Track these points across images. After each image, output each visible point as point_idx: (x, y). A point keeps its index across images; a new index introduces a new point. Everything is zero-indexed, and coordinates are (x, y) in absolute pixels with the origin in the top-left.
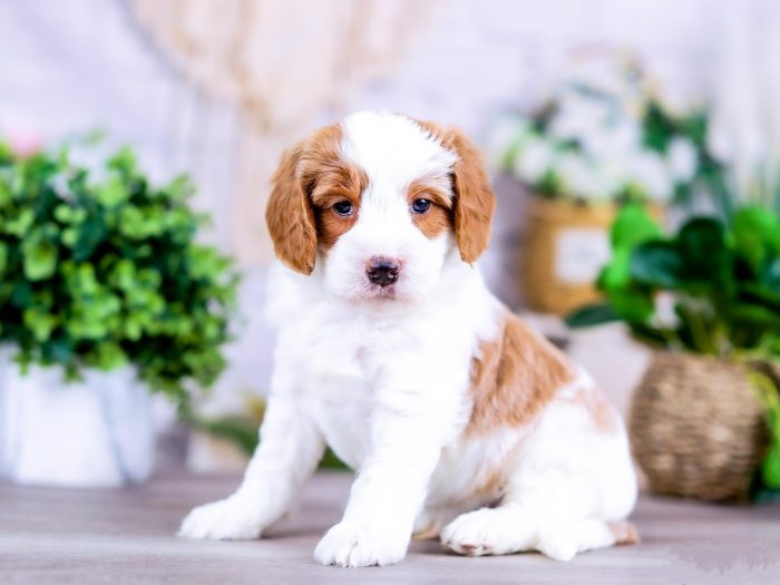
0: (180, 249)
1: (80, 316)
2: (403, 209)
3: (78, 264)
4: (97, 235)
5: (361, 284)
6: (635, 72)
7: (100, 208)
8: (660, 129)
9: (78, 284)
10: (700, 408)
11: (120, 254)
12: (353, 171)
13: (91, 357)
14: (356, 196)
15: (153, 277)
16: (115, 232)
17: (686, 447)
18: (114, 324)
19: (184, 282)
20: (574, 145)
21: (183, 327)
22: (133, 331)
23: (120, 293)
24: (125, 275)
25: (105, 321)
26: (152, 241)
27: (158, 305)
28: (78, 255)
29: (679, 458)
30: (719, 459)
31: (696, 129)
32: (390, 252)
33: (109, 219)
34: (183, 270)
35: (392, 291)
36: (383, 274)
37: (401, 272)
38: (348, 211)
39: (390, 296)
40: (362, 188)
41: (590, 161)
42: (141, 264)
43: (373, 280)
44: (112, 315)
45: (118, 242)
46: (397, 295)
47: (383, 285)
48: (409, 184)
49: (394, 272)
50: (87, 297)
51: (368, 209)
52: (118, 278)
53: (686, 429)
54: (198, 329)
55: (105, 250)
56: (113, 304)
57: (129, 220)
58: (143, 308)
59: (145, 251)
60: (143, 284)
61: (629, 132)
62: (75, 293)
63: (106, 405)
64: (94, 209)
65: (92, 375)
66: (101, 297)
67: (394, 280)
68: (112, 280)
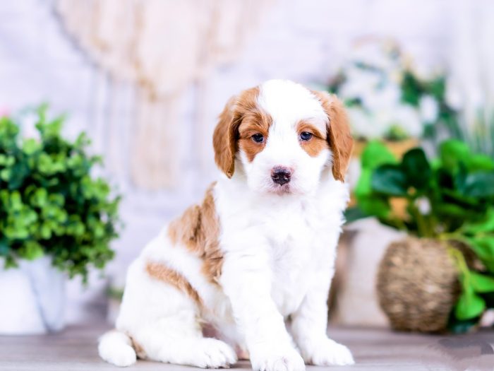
0: (78, 180)
1: (12, 225)
2: (295, 137)
3: (10, 192)
4: (23, 172)
5: (268, 183)
6: (396, 53)
7: (25, 156)
8: (413, 90)
9: (10, 204)
10: (419, 272)
11: (39, 185)
12: (263, 115)
13: (21, 251)
14: (265, 131)
15: (60, 199)
16: (35, 170)
17: (410, 298)
18: (34, 229)
19: (81, 201)
20: (357, 102)
21: (79, 230)
22: (46, 233)
23: (38, 210)
24: (41, 198)
25: (28, 228)
26: (59, 175)
27: (63, 217)
28: (11, 186)
29: (407, 305)
30: (431, 305)
31: (437, 89)
33: (31, 163)
34: (79, 192)
35: (287, 187)
36: (281, 177)
37: (292, 176)
38: (262, 140)
39: (287, 191)
40: (269, 126)
41: (367, 112)
42: (51, 191)
43: (275, 181)
44: (33, 224)
45: (37, 177)
46: (291, 190)
48: (299, 121)
49: (288, 175)
50: (17, 213)
52: (36, 200)
53: (410, 287)
54: (89, 230)
55: (29, 182)
56: (33, 216)
57: (43, 163)
58: (53, 218)
59: (55, 182)
60: (53, 203)
61: (393, 92)
62: (10, 211)
63: (33, 281)
64: (20, 158)
65: (23, 263)
66: (26, 212)
67: (287, 181)
68: (33, 201)
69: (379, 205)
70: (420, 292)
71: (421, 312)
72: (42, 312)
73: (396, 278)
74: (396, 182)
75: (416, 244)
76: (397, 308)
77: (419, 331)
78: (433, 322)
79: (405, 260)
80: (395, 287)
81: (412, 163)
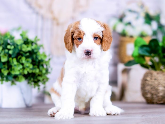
0: (36, 53)
1: (14, 70)
2: (92, 39)
3: (13, 58)
4: (17, 51)
5: (84, 55)
7: (17, 45)
8: (149, 19)
9: (13, 63)
10: (156, 83)
11: (22, 55)
12: (81, 32)
13: (17, 79)
14: (82, 37)
15: (30, 60)
16: (21, 50)
17: (153, 92)
18: (21, 71)
19: (37, 61)
20: (129, 24)
21: (37, 71)
22: (26, 72)
23: (23, 64)
24: (23, 60)
25: (19, 71)
26: (29, 52)
27: (31, 66)
28: (13, 56)
29: (152, 95)
32: (89, 49)
33: (19, 48)
34: (37, 58)
35: (90, 57)
36: (88, 53)
37: (92, 53)
38: (81, 40)
39: (90, 58)
40: (83, 35)
41: (133, 27)
42: (27, 57)
43: (86, 54)
44: (21, 69)
45: (22, 53)
46: (91, 57)
47: (88, 55)
48: (93, 34)
49: (90, 53)
50: (15, 65)
51: (85, 39)
52: (22, 61)
54: (40, 71)
55: (19, 55)
56: (21, 67)
57: (24, 48)
58: (28, 67)
59: (28, 54)
60: (28, 61)
62: (13, 65)
63: (21, 89)
64: (16, 46)
65: (17, 83)
66: (19, 65)
67: (90, 54)
69: (141, 59)
70: (157, 90)
71: (158, 96)
72: (24, 100)
73: (148, 85)
74: (147, 51)
75: (155, 73)
76: (149, 96)
77: (157, 103)
78: (162, 100)
79: (151, 79)
80: (148, 88)
81: (153, 44)
